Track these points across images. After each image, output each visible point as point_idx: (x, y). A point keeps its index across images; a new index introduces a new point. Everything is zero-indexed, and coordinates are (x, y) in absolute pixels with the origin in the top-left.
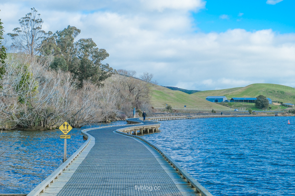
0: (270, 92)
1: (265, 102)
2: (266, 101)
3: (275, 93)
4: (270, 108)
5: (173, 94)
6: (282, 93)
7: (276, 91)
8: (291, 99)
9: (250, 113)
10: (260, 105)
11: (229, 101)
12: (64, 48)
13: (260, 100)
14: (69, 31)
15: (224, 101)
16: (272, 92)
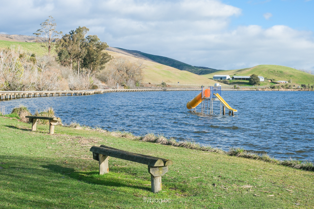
0: (271, 72)
1: (256, 80)
2: (258, 79)
3: (275, 72)
4: (259, 85)
5: (179, 73)
6: (281, 72)
7: (276, 71)
8: (287, 77)
9: (235, 88)
10: (253, 82)
11: (231, 79)
12: (74, 42)
13: (252, 78)
14: (79, 30)
15: (227, 79)
16: (272, 72)
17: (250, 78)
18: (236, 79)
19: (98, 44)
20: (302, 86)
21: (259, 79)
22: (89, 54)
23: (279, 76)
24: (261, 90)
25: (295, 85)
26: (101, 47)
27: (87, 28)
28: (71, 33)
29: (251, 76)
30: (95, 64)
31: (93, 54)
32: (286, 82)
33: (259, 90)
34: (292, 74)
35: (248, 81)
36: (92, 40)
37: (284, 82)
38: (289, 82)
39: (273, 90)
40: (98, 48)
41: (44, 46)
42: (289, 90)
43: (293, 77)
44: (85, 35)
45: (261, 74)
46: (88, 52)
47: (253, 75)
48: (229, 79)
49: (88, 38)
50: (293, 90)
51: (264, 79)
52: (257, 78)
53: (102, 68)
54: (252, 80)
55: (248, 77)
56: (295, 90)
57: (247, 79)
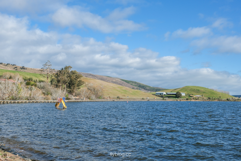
4: (180, 98)
7: (195, 89)
10: (178, 96)
11: (166, 94)
12: (62, 74)
13: (177, 94)
14: (66, 68)
15: (164, 94)
16: (193, 90)
17: (176, 94)
18: (169, 94)
19: (76, 76)
20: (208, 98)
21: (181, 95)
22: (71, 81)
23: (197, 93)
24: (179, 101)
25: (204, 98)
26: (77, 77)
27: (71, 66)
28: (62, 69)
29: (176, 93)
30: (74, 86)
31: (73, 81)
32: (200, 96)
33: (178, 100)
34: (205, 91)
35: (175, 96)
36: (73, 73)
37: (199, 96)
38: (202, 96)
39: (187, 100)
40: (76, 77)
41: (45, 77)
42: (197, 101)
43: (205, 93)
44: (70, 70)
45: (186, 91)
46: (71, 80)
47: (178, 92)
48: (165, 94)
49: (72, 72)
50: (199, 101)
51: (185, 94)
52: (180, 93)
53: (79, 88)
54: (177, 95)
55: (175, 93)
56: (201, 101)
57: (175, 94)
